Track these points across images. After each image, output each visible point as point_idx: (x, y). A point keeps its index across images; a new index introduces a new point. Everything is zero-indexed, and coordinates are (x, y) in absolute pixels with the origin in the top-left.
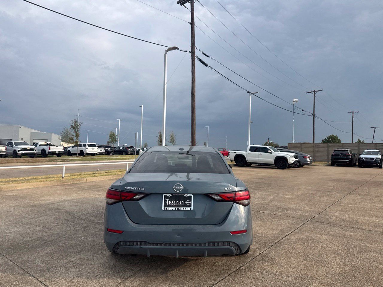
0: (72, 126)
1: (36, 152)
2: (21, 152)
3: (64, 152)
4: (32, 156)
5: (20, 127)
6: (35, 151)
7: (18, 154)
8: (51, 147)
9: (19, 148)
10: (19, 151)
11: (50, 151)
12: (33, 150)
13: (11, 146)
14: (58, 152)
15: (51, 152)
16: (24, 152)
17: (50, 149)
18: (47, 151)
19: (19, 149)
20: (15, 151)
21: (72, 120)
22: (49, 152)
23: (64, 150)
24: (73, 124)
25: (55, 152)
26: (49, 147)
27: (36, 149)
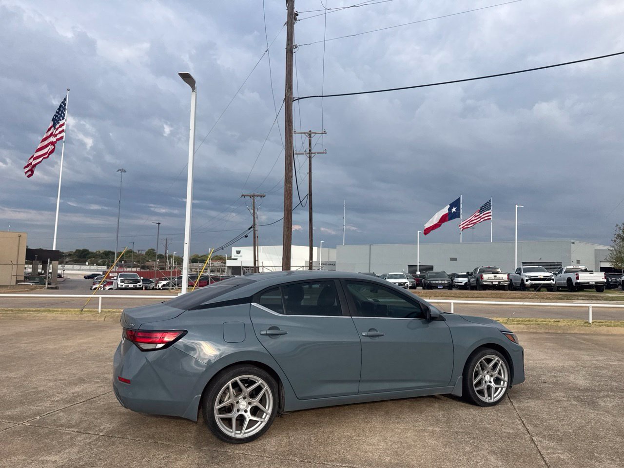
0: (619, 235)
1: (554, 283)
2: (529, 282)
3: (606, 283)
4: (549, 288)
5: (573, 243)
6: (552, 281)
7: (526, 285)
8: (581, 275)
9: (527, 276)
10: (527, 280)
11: (578, 281)
12: (550, 279)
13: (518, 273)
14: (594, 283)
15: (580, 283)
16: (534, 282)
17: (578, 278)
18: (574, 281)
19: (528, 278)
20: (522, 280)
21: (617, 226)
22: (577, 283)
23: (605, 281)
24: (621, 231)
25: (589, 282)
26: (577, 275)
27: (553, 278)
